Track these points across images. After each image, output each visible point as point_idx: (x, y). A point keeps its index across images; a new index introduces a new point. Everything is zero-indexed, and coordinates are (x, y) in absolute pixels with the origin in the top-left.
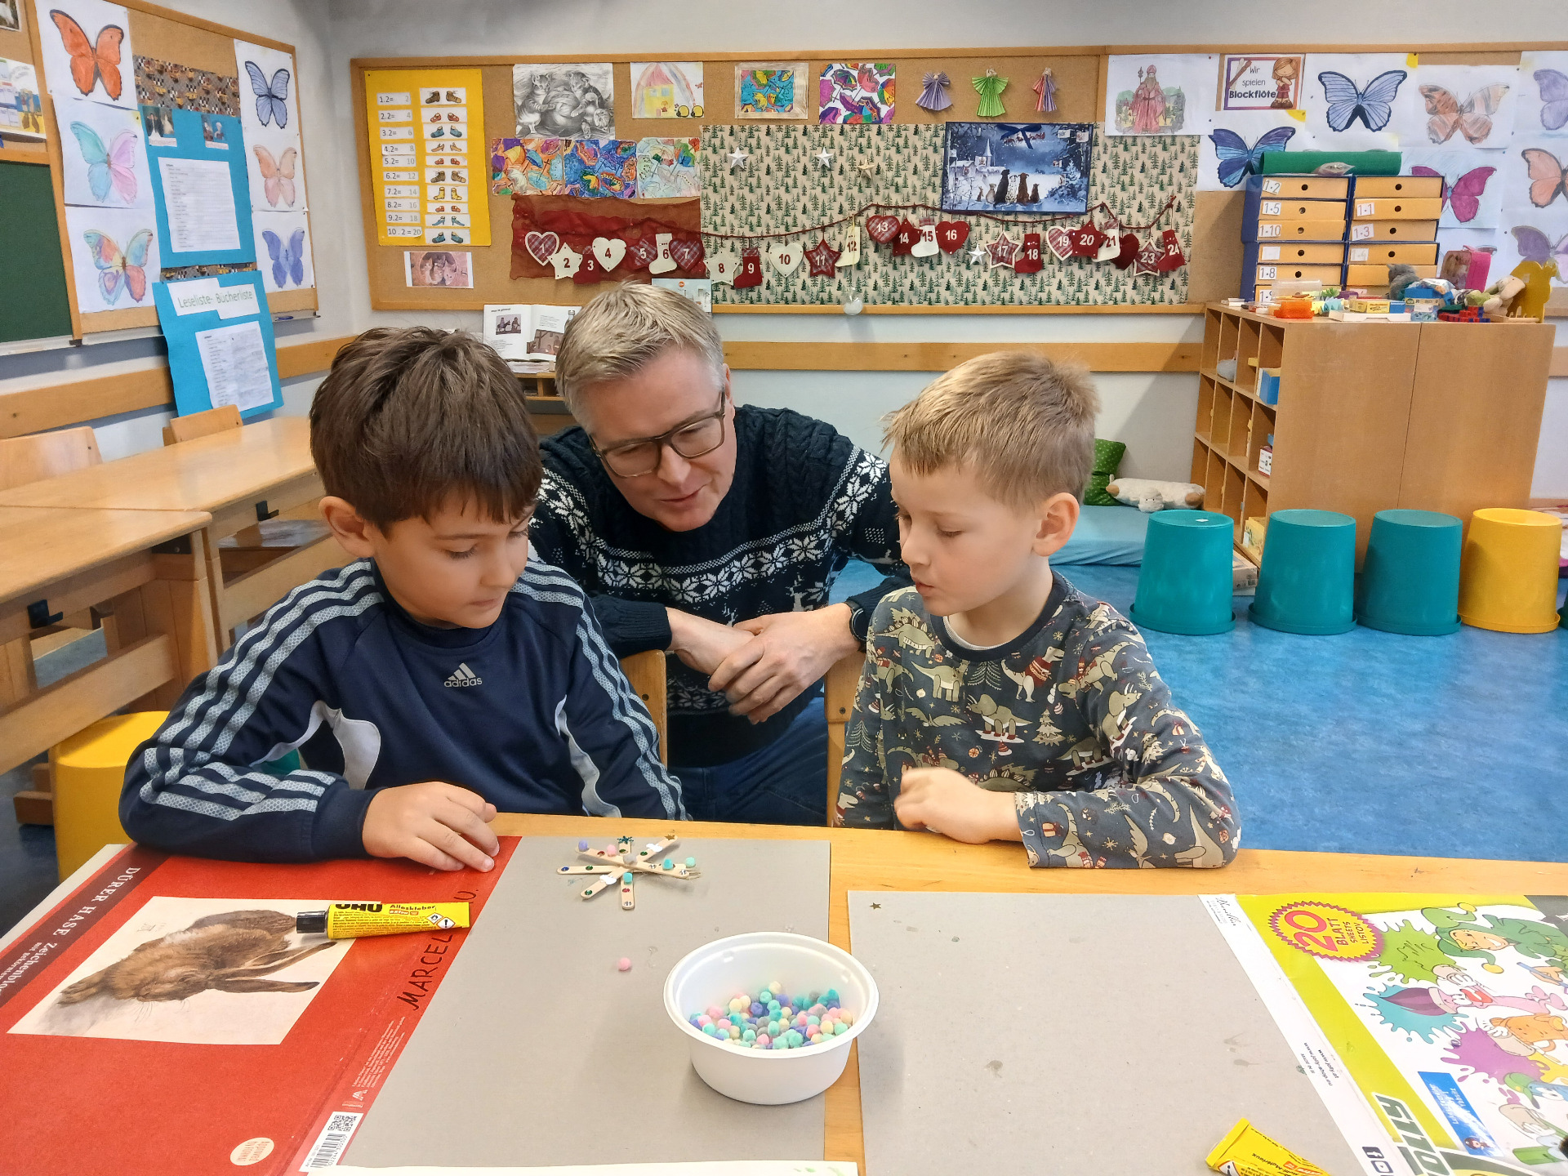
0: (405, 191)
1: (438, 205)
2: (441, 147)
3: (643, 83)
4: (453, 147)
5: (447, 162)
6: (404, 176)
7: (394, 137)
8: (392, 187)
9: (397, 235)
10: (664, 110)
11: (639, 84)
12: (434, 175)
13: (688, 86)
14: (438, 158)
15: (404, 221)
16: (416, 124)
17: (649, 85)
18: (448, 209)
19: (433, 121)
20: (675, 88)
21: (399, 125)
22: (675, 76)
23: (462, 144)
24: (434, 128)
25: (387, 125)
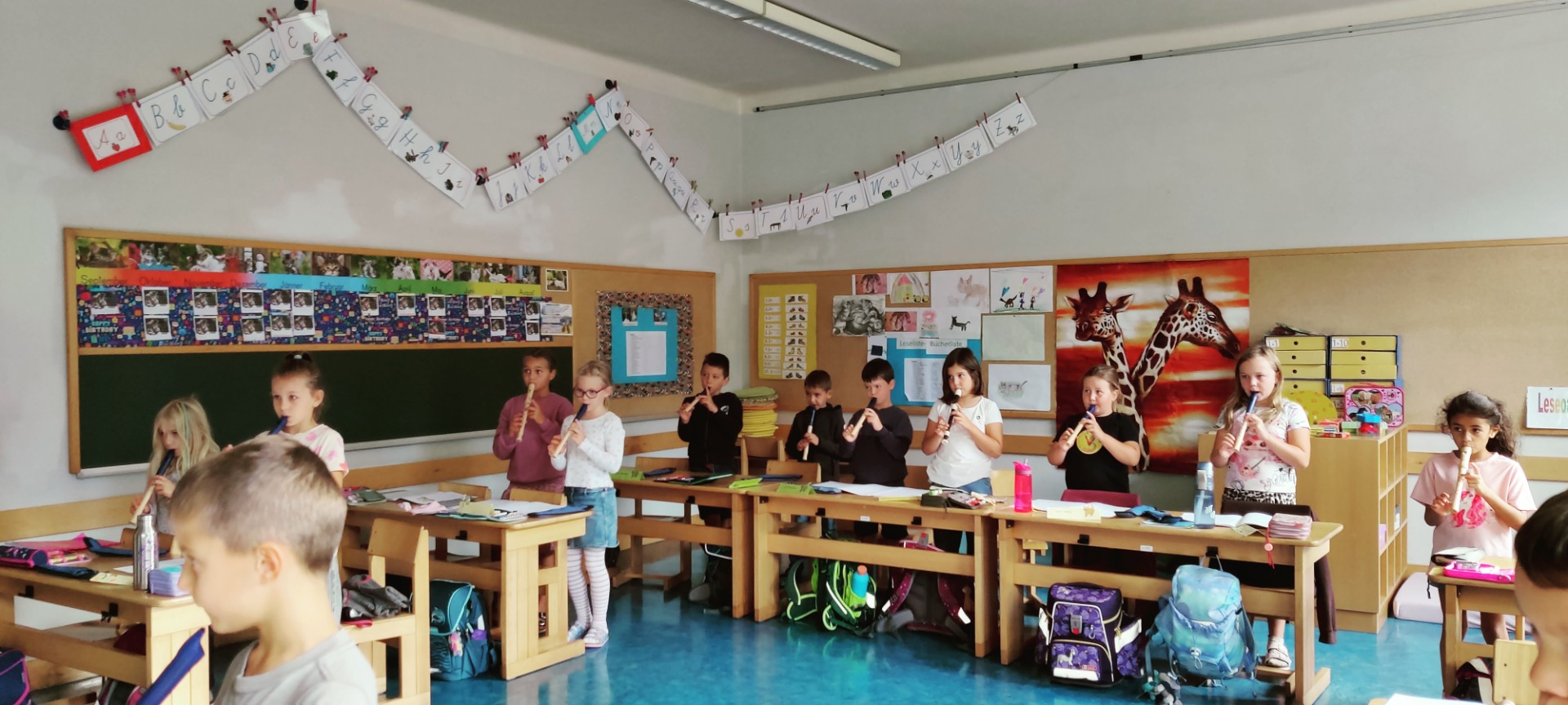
0: (774, 349)
1: (790, 358)
2: (794, 326)
3: (896, 284)
4: (800, 326)
5: (797, 334)
6: (774, 341)
7: (771, 320)
8: (768, 347)
9: (768, 373)
10: (908, 298)
11: (894, 285)
12: (789, 341)
13: (921, 285)
14: (792, 332)
15: (772, 365)
16: (782, 313)
17: (899, 284)
18: (795, 359)
19: (791, 311)
20: (913, 286)
21: (773, 314)
22: (914, 280)
23: (805, 324)
24: (791, 315)
25: (768, 314)
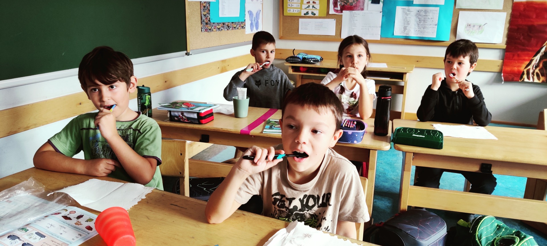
1: (308, 1)
9: (291, 12)
15: (294, 7)
18: (311, 2)
